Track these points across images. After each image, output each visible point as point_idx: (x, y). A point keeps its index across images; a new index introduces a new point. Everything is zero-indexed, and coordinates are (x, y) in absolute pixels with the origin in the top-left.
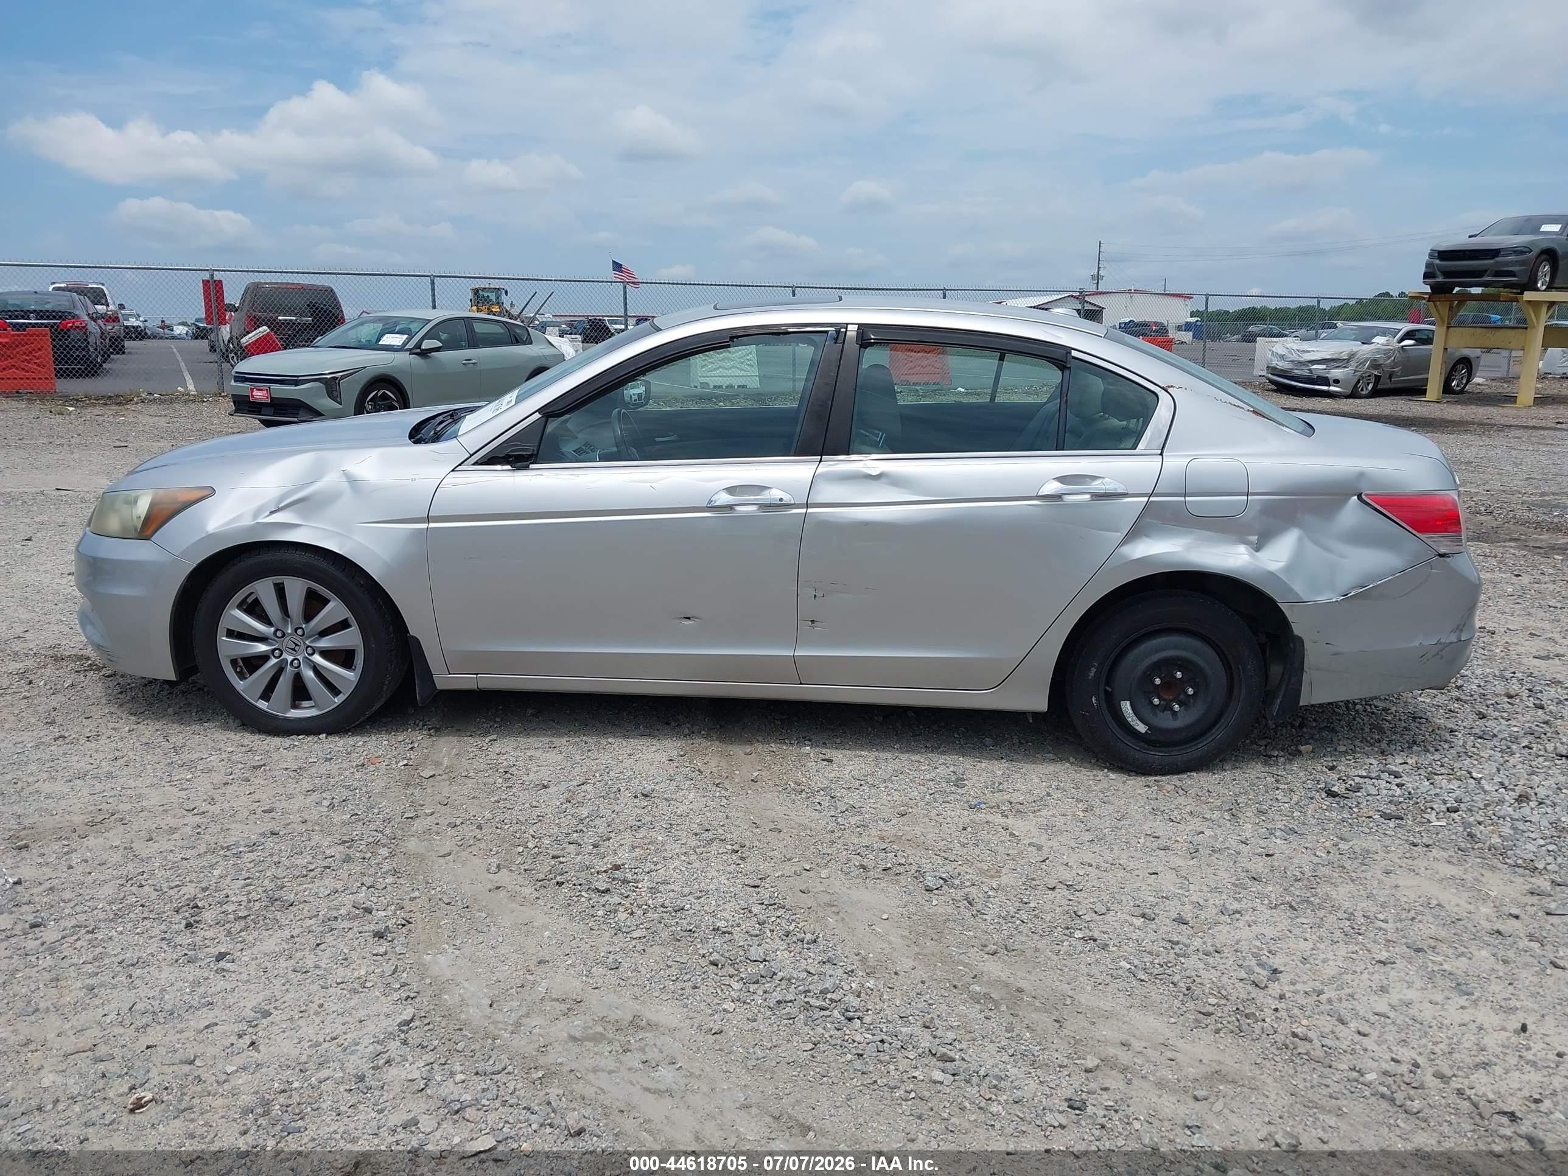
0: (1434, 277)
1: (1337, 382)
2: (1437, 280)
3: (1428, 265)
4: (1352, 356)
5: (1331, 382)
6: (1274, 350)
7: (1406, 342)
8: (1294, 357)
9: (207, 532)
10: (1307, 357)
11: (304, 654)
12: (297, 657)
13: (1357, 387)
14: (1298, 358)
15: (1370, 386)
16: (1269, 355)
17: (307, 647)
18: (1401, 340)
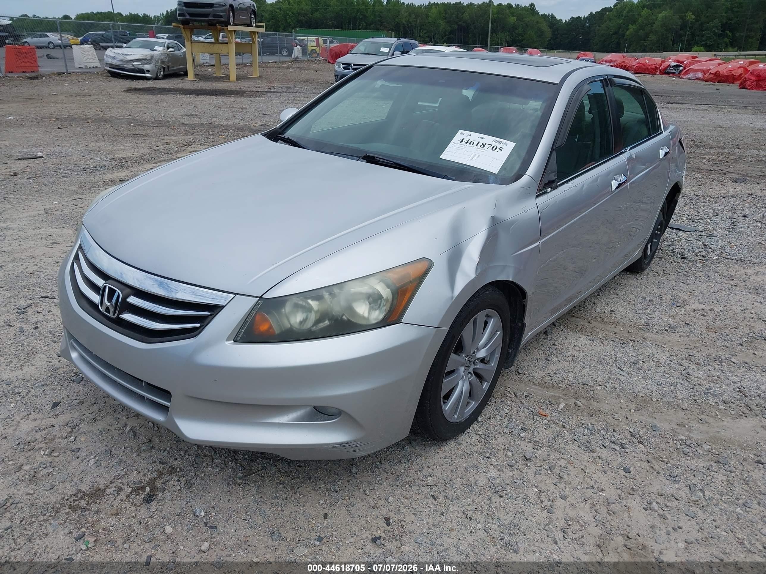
0: (185, 16)
1: (148, 71)
2: (187, 18)
4: (152, 57)
5: (146, 71)
6: (107, 54)
7: (170, 50)
8: (121, 58)
9: (452, 297)
10: (129, 58)
11: (473, 367)
12: (469, 371)
13: (157, 74)
14: (123, 59)
15: (162, 73)
16: (105, 57)
17: (475, 360)
18: (168, 48)
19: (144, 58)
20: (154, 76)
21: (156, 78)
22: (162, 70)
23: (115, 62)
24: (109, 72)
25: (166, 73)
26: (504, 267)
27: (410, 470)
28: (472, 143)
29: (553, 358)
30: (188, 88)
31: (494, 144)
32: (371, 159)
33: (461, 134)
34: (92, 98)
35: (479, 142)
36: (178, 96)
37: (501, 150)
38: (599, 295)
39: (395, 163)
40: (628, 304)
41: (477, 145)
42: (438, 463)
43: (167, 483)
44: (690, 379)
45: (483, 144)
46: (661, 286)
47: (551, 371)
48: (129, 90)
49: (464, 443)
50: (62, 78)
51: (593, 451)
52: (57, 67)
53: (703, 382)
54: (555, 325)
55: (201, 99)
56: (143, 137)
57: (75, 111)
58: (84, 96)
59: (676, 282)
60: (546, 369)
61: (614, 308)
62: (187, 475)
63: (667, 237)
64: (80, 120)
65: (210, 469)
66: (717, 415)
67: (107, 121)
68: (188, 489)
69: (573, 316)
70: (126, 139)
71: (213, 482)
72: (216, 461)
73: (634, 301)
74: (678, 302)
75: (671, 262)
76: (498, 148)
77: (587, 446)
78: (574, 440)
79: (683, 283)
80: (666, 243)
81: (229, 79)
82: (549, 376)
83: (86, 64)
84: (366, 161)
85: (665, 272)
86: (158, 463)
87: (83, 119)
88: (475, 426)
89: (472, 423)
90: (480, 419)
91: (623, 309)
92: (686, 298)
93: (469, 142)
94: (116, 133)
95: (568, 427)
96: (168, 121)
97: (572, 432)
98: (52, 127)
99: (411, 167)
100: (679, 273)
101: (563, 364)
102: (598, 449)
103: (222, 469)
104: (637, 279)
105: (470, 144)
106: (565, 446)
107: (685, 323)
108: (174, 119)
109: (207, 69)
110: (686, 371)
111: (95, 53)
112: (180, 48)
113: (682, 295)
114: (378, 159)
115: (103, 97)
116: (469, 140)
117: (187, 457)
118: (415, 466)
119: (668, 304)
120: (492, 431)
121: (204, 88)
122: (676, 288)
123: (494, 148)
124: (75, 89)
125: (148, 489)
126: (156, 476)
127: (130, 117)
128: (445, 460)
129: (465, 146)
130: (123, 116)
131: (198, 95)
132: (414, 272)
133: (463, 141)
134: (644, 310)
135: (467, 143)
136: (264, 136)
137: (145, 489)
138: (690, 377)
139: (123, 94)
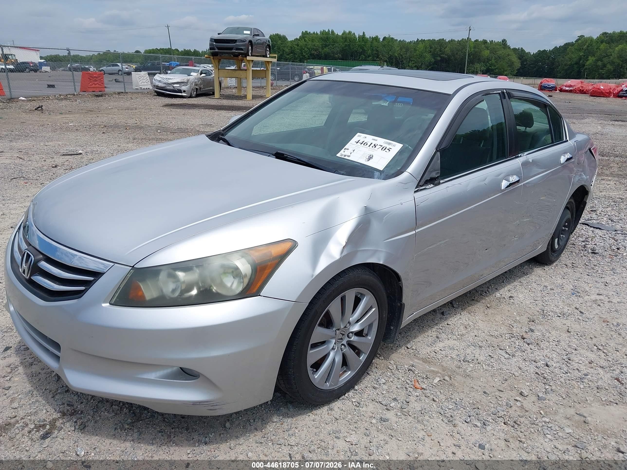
0: (214, 49)
1: (184, 91)
2: (216, 51)
3: (210, 45)
4: (188, 80)
5: (182, 91)
6: (155, 78)
7: (203, 75)
8: (165, 81)
9: (312, 276)
10: (171, 81)
11: (347, 339)
12: (342, 343)
13: (191, 94)
14: (167, 82)
15: (195, 93)
16: (153, 81)
17: (349, 333)
18: (201, 74)
19: (182, 81)
20: (189, 95)
21: (191, 97)
22: (195, 90)
23: (160, 85)
24: (156, 92)
25: (198, 93)
26: (376, 251)
27: (279, 429)
28: (366, 144)
29: (443, 336)
30: (212, 104)
31: (384, 145)
32: (280, 156)
33: (358, 136)
34: (136, 111)
35: (372, 143)
36: (202, 110)
37: (389, 150)
38: (503, 282)
39: (298, 159)
40: (528, 292)
41: (369, 146)
42: (306, 425)
43: (66, 423)
44: (570, 363)
45: (375, 145)
46: (566, 277)
47: (438, 348)
48: (167, 105)
49: (336, 409)
50: (121, 96)
51: (455, 426)
52: (119, 88)
53: (582, 367)
54: (454, 307)
55: (219, 113)
56: (163, 140)
57: (120, 120)
58: (132, 109)
59: (581, 274)
60: (434, 345)
61: (515, 295)
62: (84, 417)
63: (582, 234)
64: (122, 127)
65: (106, 413)
66: (587, 400)
67: (141, 128)
68: (81, 430)
69: (473, 300)
70: (150, 141)
71: (104, 425)
72: (114, 407)
73: (535, 289)
74: (578, 292)
75: (582, 256)
76: (387, 148)
77: (451, 421)
78: (440, 413)
79: (587, 275)
80: (580, 239)
81: (246, 98)
82: (435, 352)
83: (140, 86)
84: (275, 157)
85: (574, 265)
86: (66, 405)
87: (124, 126)
88: (351, 393)
89: (348, 391)
90: (356, 387)
91: (522, 295)
92: (587, 289)
93: (363, 143)
94: (144, 136)
95: (437, 400)
96: (187, 129)
97: (439, 406)
98: (99, 132)
99: (309, 163)
100: (586, 266)
101: (451, 343)
102: (460, 424)
103: (116, 414)
104: (544, 270)
105: (364, 145)
106: (429, 418)
107: (580, 312)
108: (192, 127)
109: (231, 90)
110: (568, 356)
111: (148, 78)
112: (210, 73)
113: (584, 286)
114: (286, 156)
115: (145, 110)
116: (363, 142)
117: (92, 401)
118: (285, 426)
119: (567, 293)
120: (366, 399)
121: (225, 104)
122: (580, 279)
123: (384, 149)
124: (128, 104)
125: (48, 427)
126: (59, 416)
127: (159, 125)
128: (313, 423)
129: (360, 147)
130: (154, 125)
131: (218, 109)
132: (276, 251)
133: (359, 142)
134: (543, 297)
135: (361, 144)
136: (207, 136)
137: (46, 427)
138: (570, 362)
139: (162, 108)
